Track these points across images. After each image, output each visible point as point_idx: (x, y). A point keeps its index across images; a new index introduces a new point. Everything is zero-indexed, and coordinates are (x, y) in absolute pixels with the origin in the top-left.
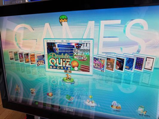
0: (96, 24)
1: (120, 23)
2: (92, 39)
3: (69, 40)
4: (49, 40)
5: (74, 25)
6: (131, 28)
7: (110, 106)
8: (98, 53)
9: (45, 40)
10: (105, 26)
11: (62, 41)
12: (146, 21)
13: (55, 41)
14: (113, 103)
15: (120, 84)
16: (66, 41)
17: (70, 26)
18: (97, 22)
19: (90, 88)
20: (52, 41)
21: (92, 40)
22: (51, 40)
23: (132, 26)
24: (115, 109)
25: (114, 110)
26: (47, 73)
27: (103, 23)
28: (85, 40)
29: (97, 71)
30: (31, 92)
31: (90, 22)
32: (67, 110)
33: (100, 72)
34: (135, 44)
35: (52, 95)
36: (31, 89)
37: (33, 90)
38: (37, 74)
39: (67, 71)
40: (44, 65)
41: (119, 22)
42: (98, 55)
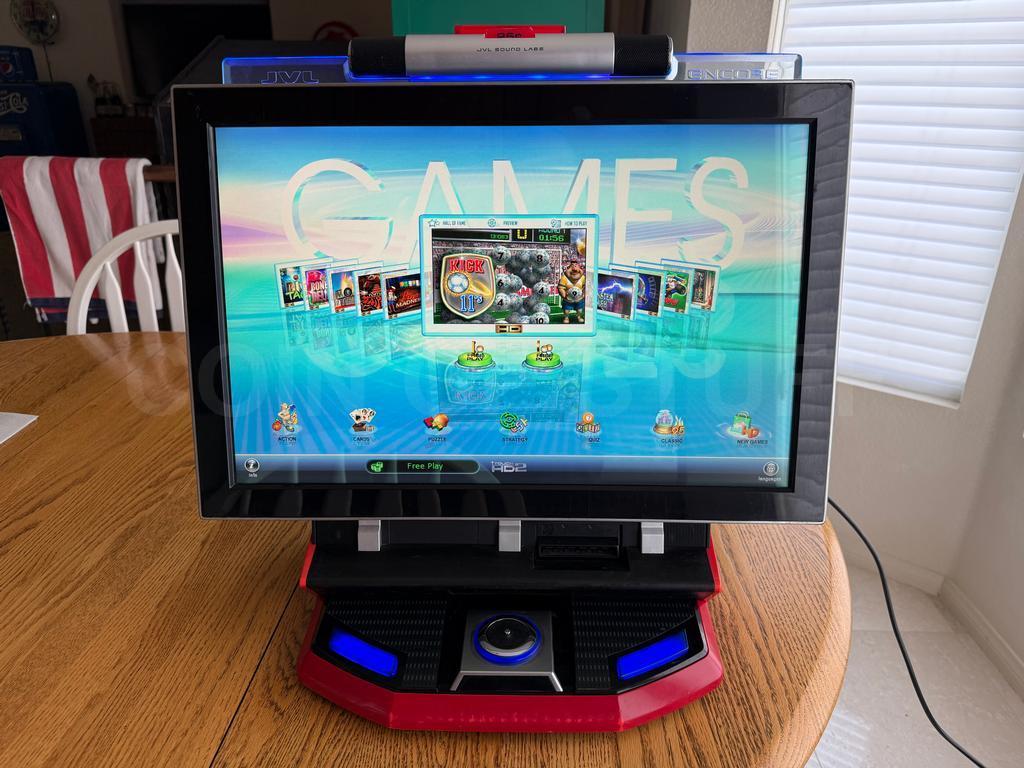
0: (608, 170)
1: (674, 168)
2: (593, 216)
3: (514, 220)
4: (441, 220)
5: (540, 171)
6: (705, 182)
7: (652, 430)
8: (612, 258)
9: (425, 221)
10: (634, 175)
11: (491, 223)
12: (742, 163)
13: (463, 223)
14: (659, 416)
15: (679, 352)
16: (506, 223)
17: (519, 175)
18: (608, 163)
19: (586, 377)
20: (454, 223)
21: (592, 220)
22: (450, 220)
23: (709, 175)
24: (665, 437)
25: (663, 441)
26: (428, 340)
27: (625, 166)
28: (570, 220)
29: (607, 319)
30: (356, 426)
31: (587, 162)
32: (502, 469)
33: (620, 322)
34: (716, 227)
35: (446, 423)
36: (354, 414)
37: (362, 415)
38: (387, 347)
39: (507, 329)
40: (419, 311)
41: (670, 163)
42: (611, 267)
